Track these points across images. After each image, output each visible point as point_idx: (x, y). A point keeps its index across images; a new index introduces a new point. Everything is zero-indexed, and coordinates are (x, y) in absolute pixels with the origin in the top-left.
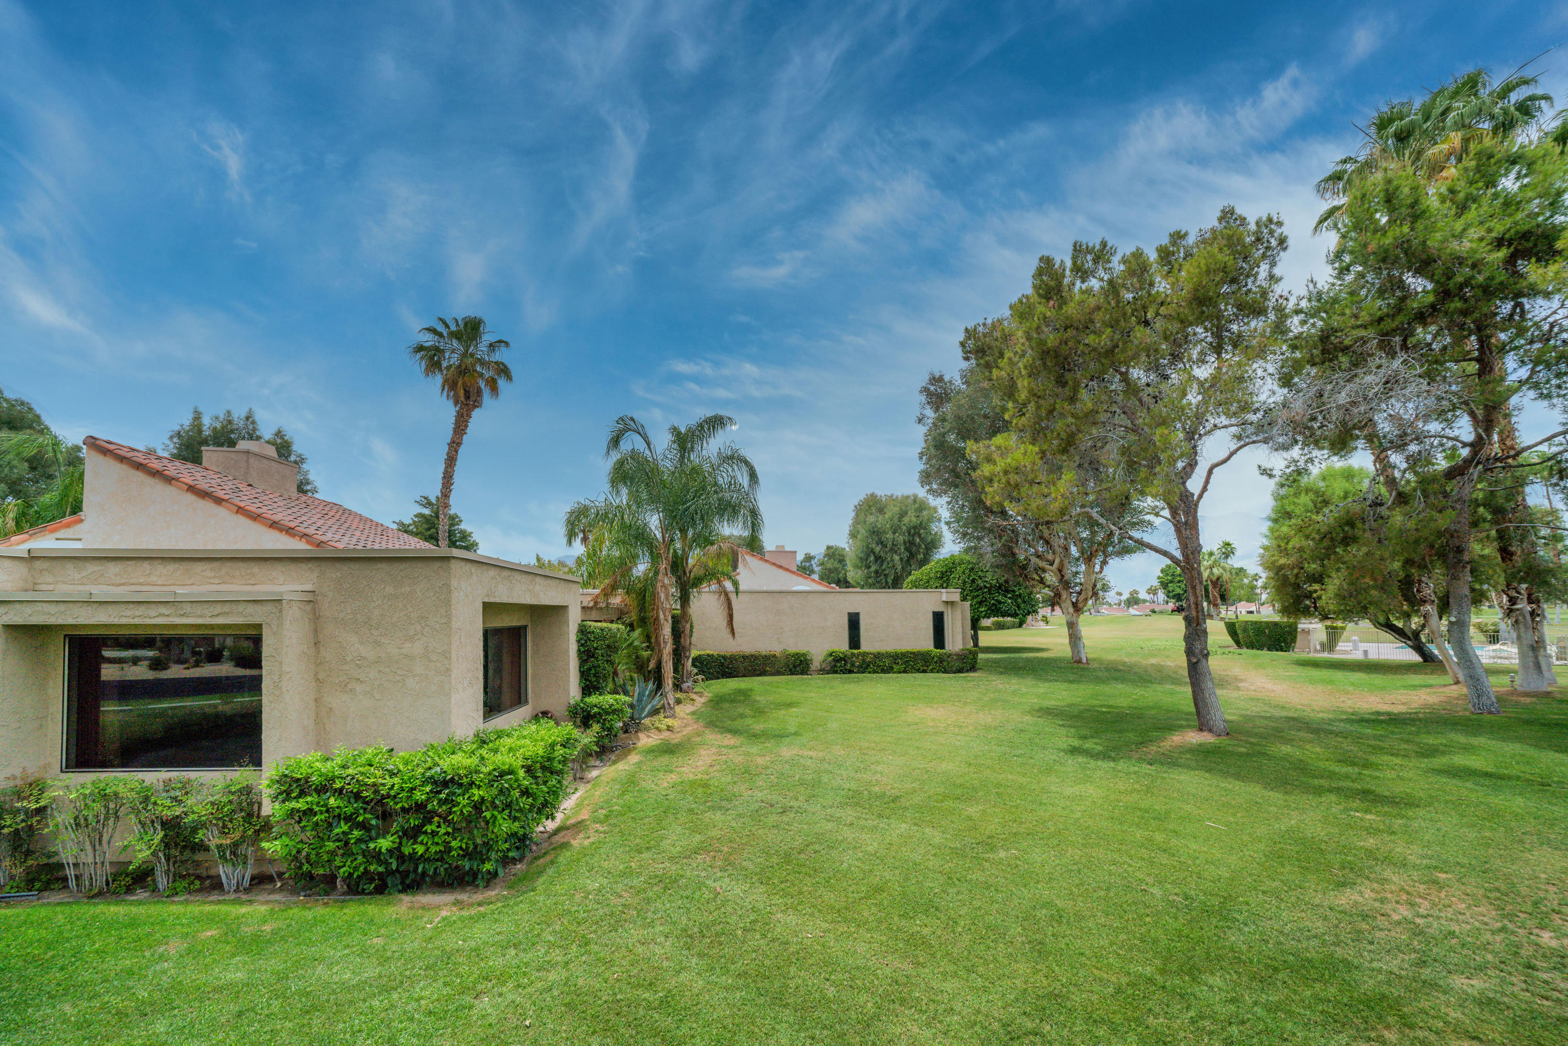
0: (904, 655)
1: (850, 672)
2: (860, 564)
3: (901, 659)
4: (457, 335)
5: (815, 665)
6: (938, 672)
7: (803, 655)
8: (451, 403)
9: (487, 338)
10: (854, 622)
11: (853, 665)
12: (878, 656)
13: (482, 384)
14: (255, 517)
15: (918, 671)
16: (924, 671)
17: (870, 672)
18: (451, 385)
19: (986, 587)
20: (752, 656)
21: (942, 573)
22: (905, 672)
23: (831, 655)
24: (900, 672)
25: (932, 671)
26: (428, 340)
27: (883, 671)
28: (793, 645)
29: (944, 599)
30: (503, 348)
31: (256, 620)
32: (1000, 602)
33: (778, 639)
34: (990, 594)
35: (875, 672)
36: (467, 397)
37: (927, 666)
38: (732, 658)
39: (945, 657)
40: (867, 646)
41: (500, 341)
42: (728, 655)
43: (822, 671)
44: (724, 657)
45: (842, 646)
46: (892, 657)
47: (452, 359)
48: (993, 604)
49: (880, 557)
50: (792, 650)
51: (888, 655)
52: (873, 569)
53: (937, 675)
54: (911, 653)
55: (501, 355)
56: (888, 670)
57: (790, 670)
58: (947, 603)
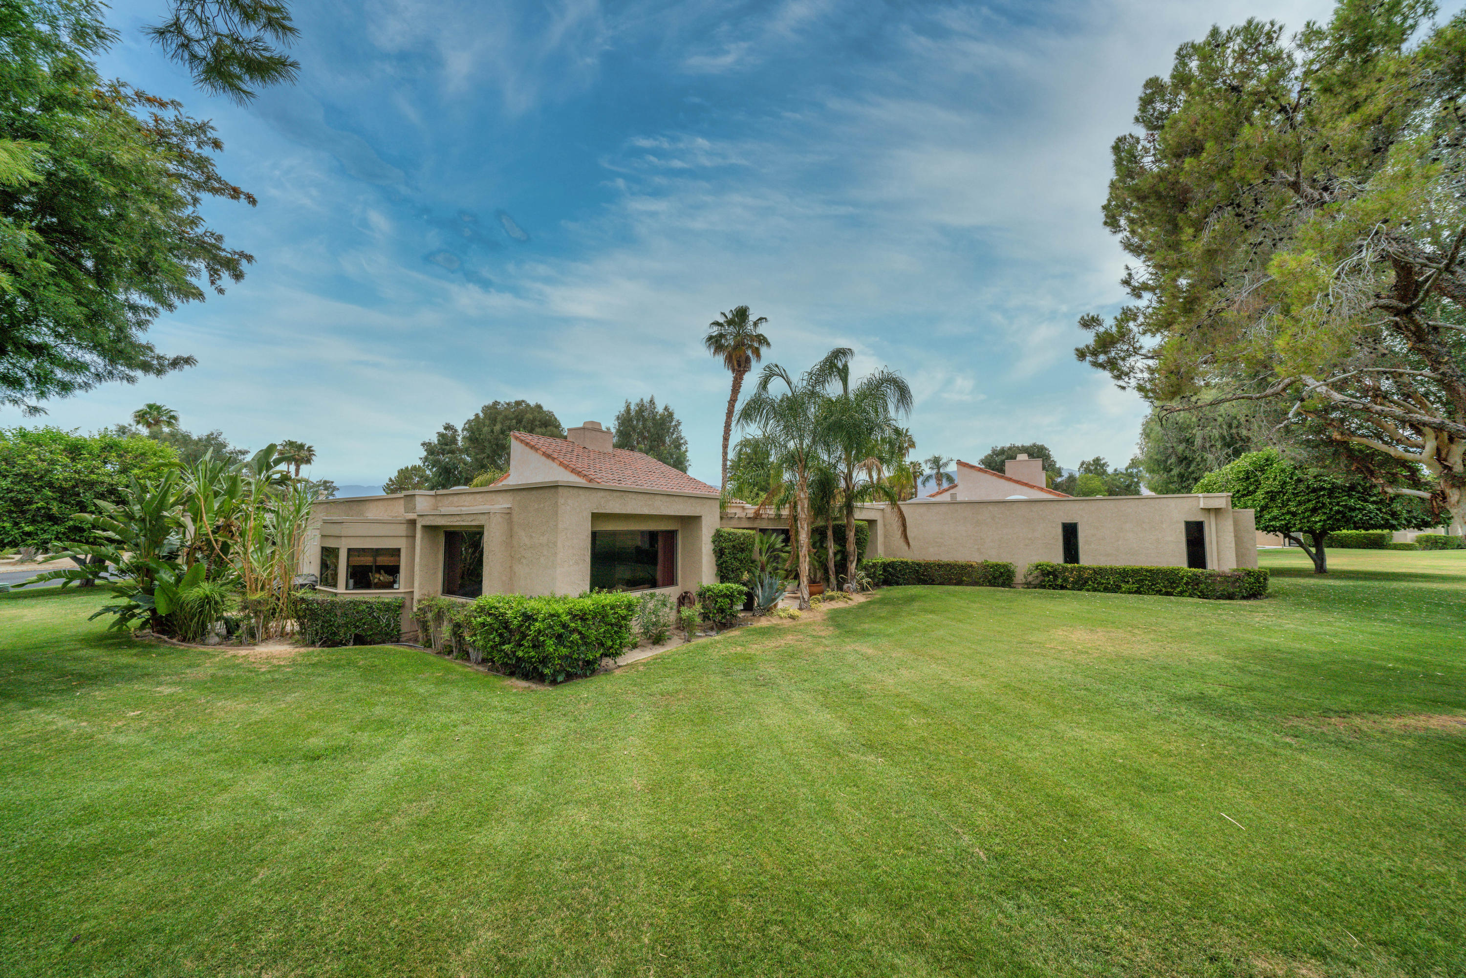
0: (1136, 572)
1: (1062, 587)
2: (1156, 468)
3: (1131, 577)
4: (730, 323)
5: (1019, 578)
6: (1191, 596)
7: (1005, 566)
8: (730, 372)
9: (752, 318)
10: (1070, 533)
11: (1065, 580)
12: (1099, 572)
13: (749, 353)
14: (566, 467)
15: (1159, 592)
16: (1168, 594)
17: (1088, 590)
18: (729, 359)
19: (1323, 489)
20: (948, 565)
21: (1247, 472)
22: (1138, 592)
23: (1037, 567)
24: (1130, 593)
25: (1181, 594)
26: (715, 331)
27: (1106, 590)
28: (994, 556)
29: (1202, 506)
30: (764, 324)
31: (482, 523)
32: (1353, 509)
33: (978, 549)
34: (1330, 497)
35: (1095, 590)
36: (739, 366)
37: (1174, 588)
38: (928, 566)
39: (1202, 578)
40: (1088, 559)
41: (761, 319)
42: (923, 562)
43: (1028, 585)
44: (919, 565)
45: (1056, 557)
46: (1120, 574)
47: (730, 341)
48: (1338, 512)
49: (1186, 458)
50: (993, 560)
51: (1113, 571)
52: (1175, 472)
53: (1190, 600)
54: (1147, 571)
55: (762, 329)
56: (1116, 589)
57: (989, 581)
58: (1208, 510)
